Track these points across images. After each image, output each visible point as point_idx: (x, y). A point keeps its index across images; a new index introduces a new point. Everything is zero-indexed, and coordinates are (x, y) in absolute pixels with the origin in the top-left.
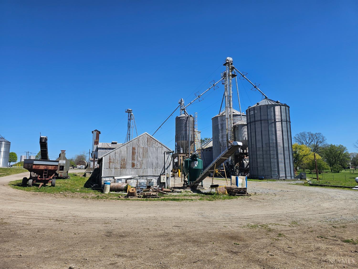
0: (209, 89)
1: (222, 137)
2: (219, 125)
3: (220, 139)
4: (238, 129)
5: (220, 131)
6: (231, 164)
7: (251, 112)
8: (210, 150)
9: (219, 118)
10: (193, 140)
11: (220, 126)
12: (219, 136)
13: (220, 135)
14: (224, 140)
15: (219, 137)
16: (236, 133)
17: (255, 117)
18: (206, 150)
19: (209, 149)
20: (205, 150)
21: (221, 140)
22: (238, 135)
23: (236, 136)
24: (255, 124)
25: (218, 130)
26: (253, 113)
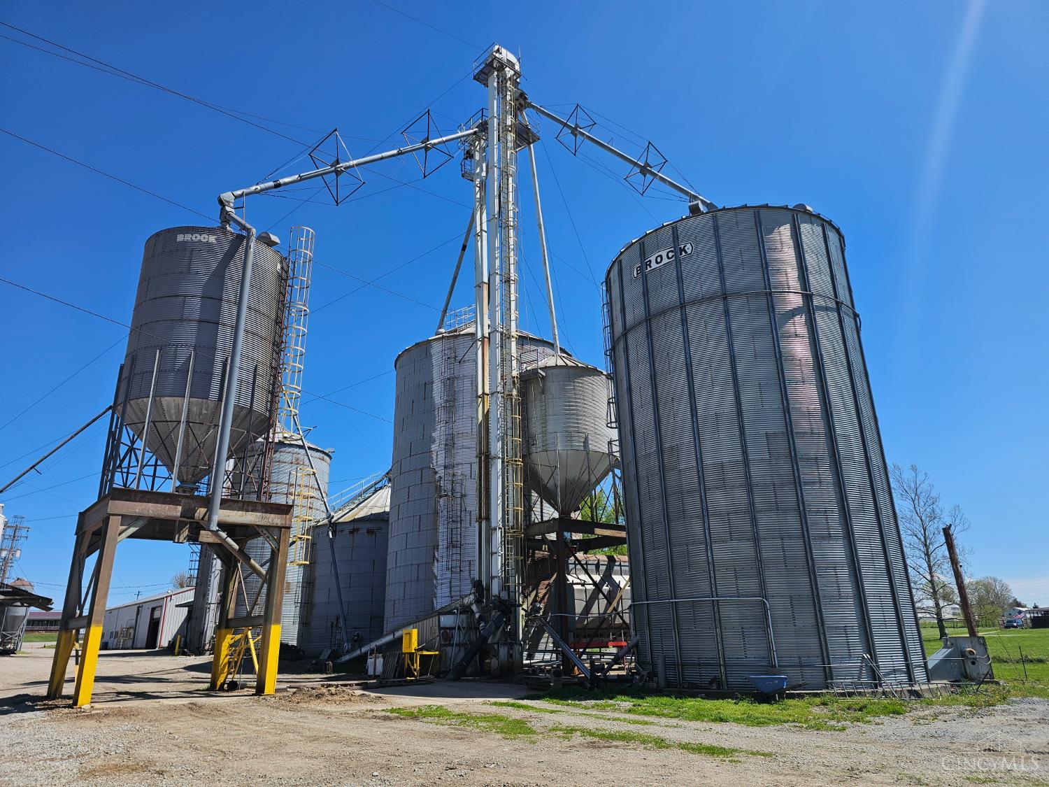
0: (395, 152)
1: (450, 445)
2: (435, 386)
3: (434, 456)
4: (543, 392)
5: (441, 415)
6: (504, 595)
7: (653, 259)
8: (370, 532)
9: (436, 349)
10: (260, 406)
11: (437, 388)
12: (434, 441)
13: (439, 434)
14: (458, 459)
15: (434, 447)
16: (535, 413)
17: (680, 279)
18: (352, 532)
19: (370, 526)
20: (347, 532)
21: (441, 461)
22: (544, 423)
23: (536, 428)
24: (684, 321)
25: (431, 409)
26: (665, 261)
